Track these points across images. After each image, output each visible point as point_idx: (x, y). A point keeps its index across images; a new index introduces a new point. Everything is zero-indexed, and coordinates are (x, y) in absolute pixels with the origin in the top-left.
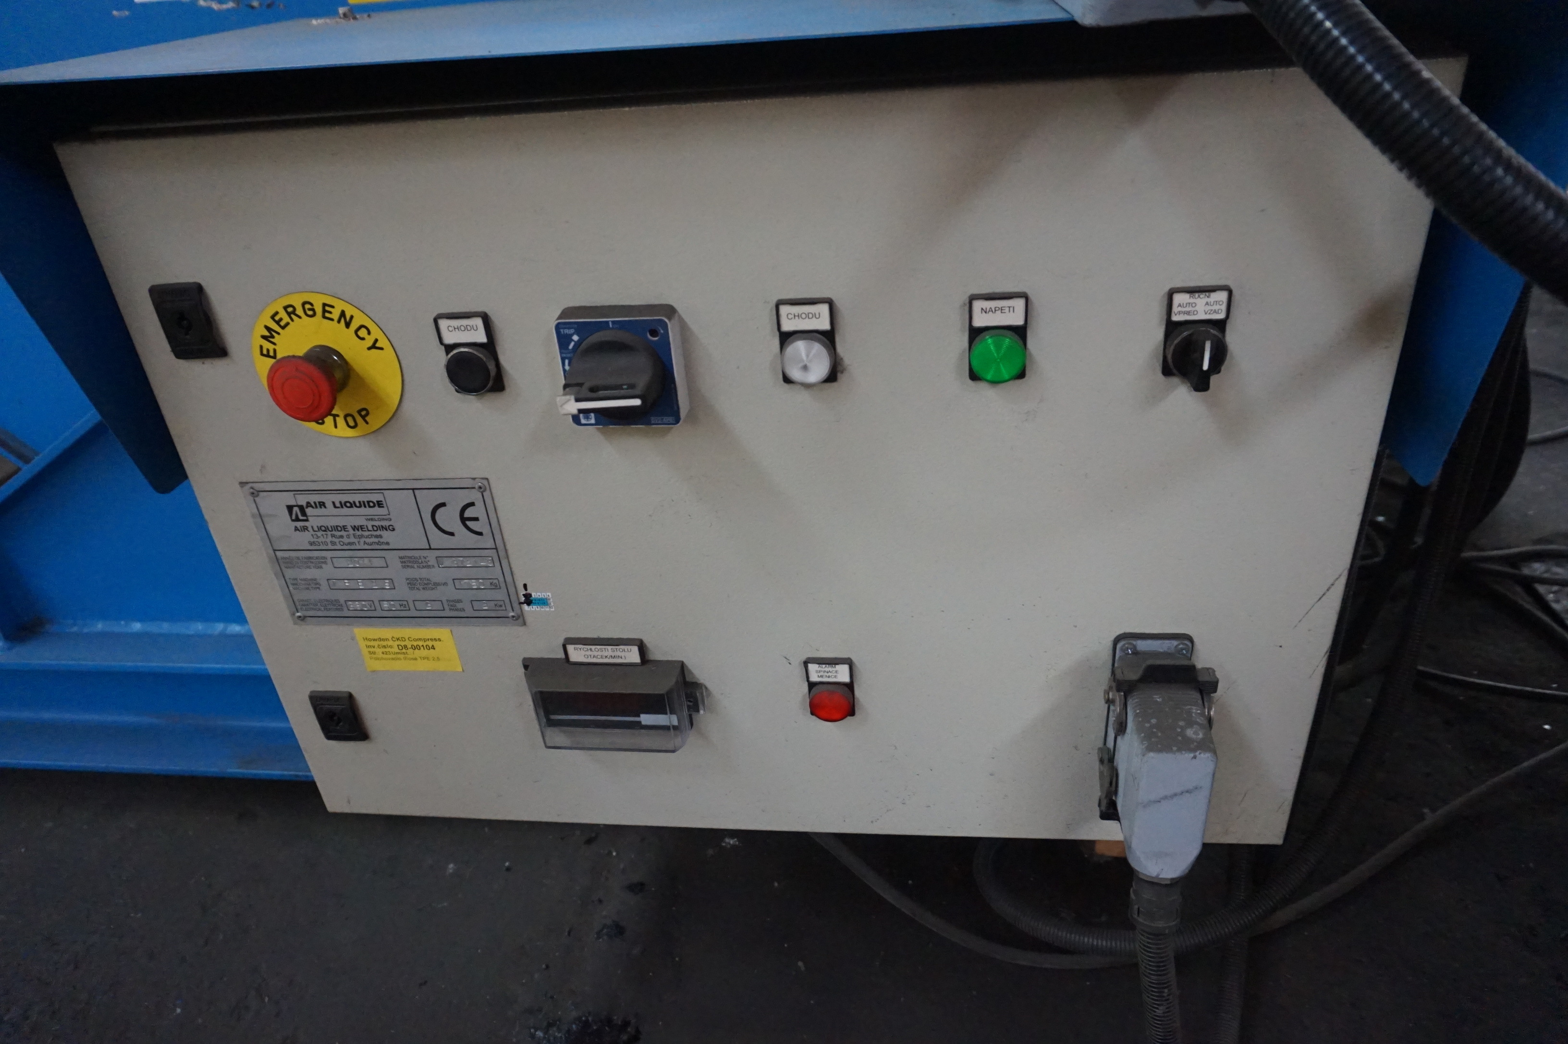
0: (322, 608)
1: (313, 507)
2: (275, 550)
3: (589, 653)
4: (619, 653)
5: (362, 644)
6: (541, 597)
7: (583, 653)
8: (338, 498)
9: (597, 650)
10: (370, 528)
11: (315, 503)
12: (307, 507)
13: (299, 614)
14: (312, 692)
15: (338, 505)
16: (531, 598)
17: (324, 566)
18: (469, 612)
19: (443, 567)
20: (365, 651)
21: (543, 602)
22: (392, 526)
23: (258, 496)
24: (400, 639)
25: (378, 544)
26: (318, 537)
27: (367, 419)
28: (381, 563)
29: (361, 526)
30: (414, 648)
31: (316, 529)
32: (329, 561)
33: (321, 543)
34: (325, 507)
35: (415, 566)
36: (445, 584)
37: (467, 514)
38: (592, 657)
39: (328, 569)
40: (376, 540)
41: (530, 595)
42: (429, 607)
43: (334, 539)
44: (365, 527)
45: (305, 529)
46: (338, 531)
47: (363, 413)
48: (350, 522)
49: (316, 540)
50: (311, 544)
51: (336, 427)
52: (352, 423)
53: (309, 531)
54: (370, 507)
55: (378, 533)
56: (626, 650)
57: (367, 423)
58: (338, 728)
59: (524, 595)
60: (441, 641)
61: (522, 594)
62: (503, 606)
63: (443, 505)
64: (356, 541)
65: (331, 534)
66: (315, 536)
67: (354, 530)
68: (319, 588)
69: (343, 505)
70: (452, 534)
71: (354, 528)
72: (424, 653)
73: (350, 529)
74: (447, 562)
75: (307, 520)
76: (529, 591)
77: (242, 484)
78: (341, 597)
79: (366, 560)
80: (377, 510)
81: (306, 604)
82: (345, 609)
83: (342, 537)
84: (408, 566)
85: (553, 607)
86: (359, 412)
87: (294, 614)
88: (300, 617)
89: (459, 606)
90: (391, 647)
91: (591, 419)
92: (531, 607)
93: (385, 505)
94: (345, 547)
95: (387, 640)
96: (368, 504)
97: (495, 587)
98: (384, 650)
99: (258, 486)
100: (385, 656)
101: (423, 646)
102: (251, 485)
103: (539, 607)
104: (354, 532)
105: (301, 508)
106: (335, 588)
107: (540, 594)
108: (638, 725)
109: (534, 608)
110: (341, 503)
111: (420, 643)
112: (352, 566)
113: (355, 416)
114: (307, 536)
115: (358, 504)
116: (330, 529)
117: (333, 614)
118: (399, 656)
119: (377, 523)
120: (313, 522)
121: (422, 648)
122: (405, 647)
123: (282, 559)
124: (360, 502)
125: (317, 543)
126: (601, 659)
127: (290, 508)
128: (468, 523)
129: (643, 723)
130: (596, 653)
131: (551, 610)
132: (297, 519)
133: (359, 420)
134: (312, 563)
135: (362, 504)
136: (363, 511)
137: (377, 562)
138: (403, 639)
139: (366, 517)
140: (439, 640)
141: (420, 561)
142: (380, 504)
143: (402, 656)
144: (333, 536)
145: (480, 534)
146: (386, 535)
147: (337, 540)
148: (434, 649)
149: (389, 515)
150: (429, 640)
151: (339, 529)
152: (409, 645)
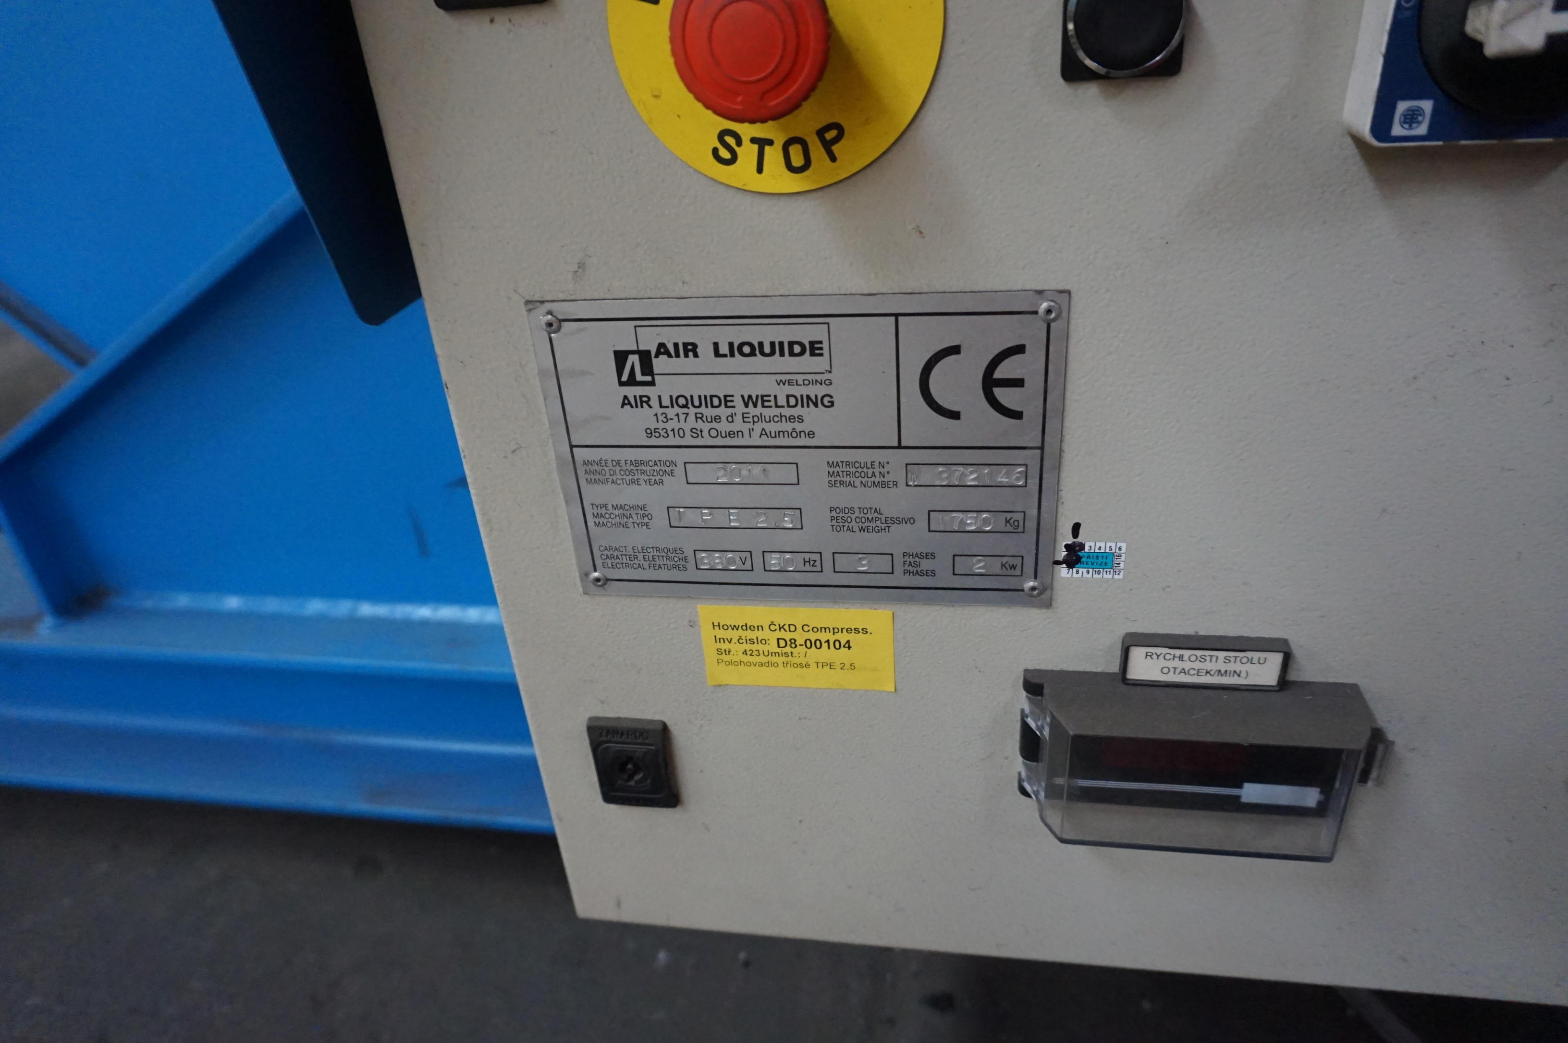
0: (646, 564)
1: (670, 356)
2: (572, 447)
3: (1177, 663)
4: (1238, 667)
5: (707, 634)
6: (1103, 550)
7: (1162, 663)
8: (726, 335)
9: (1193, 658)
10: (782, 401)
11: (676, 345)
12: (657, 356)
13: (596, 574)
14: (591, 719)
15: (724, 349)
16: (1081, 554)
17: (666, 479)
18: (945, 578)
19: (916, 486)
20: (710, 648)
21: (1105, 561)
22: (831, 397)
23: (558, 330)
24: (786, 627)
25: (790, 435)
26: (667, 420)
27: (835, 148)
28: (788, 474)
29: (762, 396)
30: (810, 644)
31: (666, 402)
32: (679, 470)
33: (671, 434)
34: (696, 355)
35: (857, 482)
36: (911, 521)
37: (1002, 372)
38: (1178, 671)
39: (674, 486)
40: (788, 426)
41: (1082, 546)
42: (864, 566)
43: (700, 425)
44: (772, 398)
45: (644, 401)
46: (712, 406)
47: (830, 135)
48: (738, 388)
49: (661, 425)
50: (650, 433)
51: (760, 170)
52: (797, 160)
53: (650, 407)
54: (792, 354)
55: (797, 411)
56: (1255, 661)
57: (833, 159)
58: (632, 783)
59: (1067, 546)
60: (867, 632)
61: (1064, 543)
62: (1019, 568)
63: (955, 350)
64: (745, 428)
65: (696, 414)
66: (661, 418)
67: (746, 406)
68: (647, 524)
69: (734, 350)
70: (955, 415)
71: (748, 401)
72: (825, 654)
73: (738, 402)
74: (926, 476)
75: (652, 383)
76: (1080, 539)
77: (531, 304)
78: (687, 542)
79: (757, 470)
80: (807, 362)
81: (614, 556)
82: (691, 565)
83: (717, 419)
84: (842, 483)
85: (1122, 574)
86: (821, 133)
87: (587, 575)
88: (598, 580)
89: (926, 565)
90: (764, 642)
91: (1419, 123)
92: (1075, 570)
93: (826, 351)
94: (719, 441)
95: (760, 628)
96: (793, 349)
97: (1014, 528)
98: (748, 647)
99: (563, 310)
100: (745, 658)
101: (828, 641)
102: (548, 306)
103: (1091, 570)
104: (746, 410)
105: (645, 357)
106: (682, 524)
107: (1102, 545)
108: (1235, 805)
109: (1081, 573)
110: (731, 345)
111: (824, 637)
112: (724, 480)
113: (810, 145)
114: (645, 417)
115: (767, 350)
116: (697, 403)
117: (664, 575)
118: (775, 659)
119: (797, 391)
120: (664, 388)
121: (825, 645)
122: (793, 641)
123: (584, 463)
124: (772, 344)
125: (662, 433)
126: (1196, 676)
127: (621, 357)
128: (998, 392)
129: (1244, 800)
130: (1187, 665)
131: (1116, 577)
132: (632, 381)
133: (817, 151)
134: (643, 472)
135: (777, 349)
136: (777, 363)
137: (777, 474)
138: (792, 628)
139: (779, 377)
140: (864, 630)
141: (870, 472)
142: (814, 349)
143: (780, 660)
144: (699, 417)
145: (1017, 415)
146: (812, 416)
147: (705, 427)
148: (849, 648)
149: (830, 372)
150: (844, 631)
151: (716, 402)
152: (800, 639)
